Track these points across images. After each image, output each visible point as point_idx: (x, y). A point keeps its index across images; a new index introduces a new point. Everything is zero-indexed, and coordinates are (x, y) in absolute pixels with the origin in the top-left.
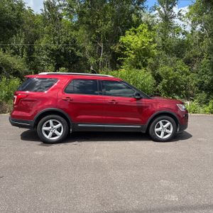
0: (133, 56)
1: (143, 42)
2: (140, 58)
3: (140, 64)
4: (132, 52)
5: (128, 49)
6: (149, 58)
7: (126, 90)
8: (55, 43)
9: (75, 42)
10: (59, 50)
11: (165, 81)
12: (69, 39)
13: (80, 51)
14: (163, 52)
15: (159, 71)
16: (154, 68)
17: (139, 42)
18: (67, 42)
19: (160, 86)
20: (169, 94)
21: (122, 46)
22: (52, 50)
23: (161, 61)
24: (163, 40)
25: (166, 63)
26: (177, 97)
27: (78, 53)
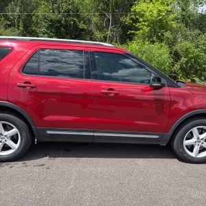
0: (147, 29)
1: (160, 11)
2: (155, 32)
3: (155, 38)
4: (146, 24)
5: (141, 20)
6: (166, 31)
7: (136, 70)
8: (53, 12)
9: (78, 11)
10: (59, 21)
11: (183, 60)
12: (70, 7)
13: (84, 23)
14: (183, 25)
15: (178, 47)
16: (171, 44)
17: (155, 12)
18: (68, 11)
19: (177, 66)
20: (187, 75)
21: (133, 17)
22: (51, 21)
23: (179, 36)
24: (183, 10)
25: (186, 38)
26: (197, 79)
27: (81, 26)
